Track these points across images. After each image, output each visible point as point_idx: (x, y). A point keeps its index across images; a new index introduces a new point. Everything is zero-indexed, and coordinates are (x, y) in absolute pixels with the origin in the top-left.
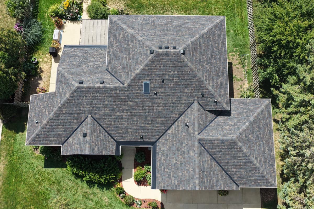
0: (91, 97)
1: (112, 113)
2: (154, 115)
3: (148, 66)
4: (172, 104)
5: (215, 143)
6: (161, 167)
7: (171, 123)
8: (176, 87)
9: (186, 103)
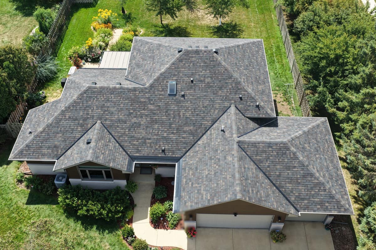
0: (103, 99)
1: (128, 119)
2: (180, 122)
3: (175, 64)
4: (203, 109)
5: (260, 147)
6: (189, 183)
7: (202, 132)
8: (208, 88)
9: (220, 107)
